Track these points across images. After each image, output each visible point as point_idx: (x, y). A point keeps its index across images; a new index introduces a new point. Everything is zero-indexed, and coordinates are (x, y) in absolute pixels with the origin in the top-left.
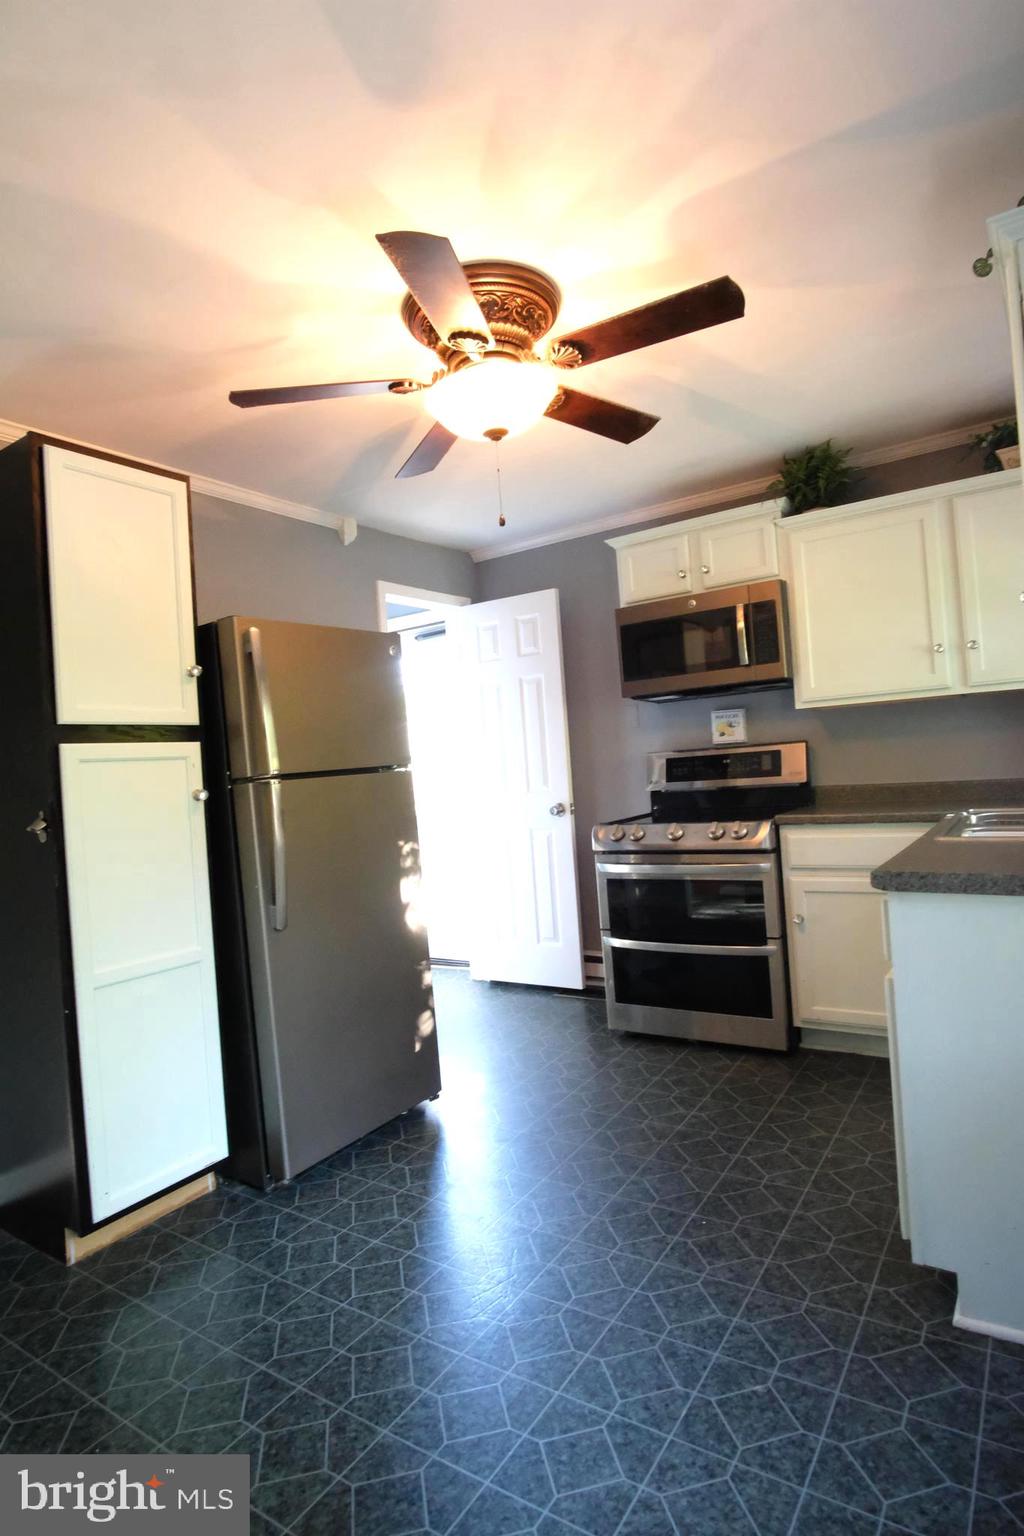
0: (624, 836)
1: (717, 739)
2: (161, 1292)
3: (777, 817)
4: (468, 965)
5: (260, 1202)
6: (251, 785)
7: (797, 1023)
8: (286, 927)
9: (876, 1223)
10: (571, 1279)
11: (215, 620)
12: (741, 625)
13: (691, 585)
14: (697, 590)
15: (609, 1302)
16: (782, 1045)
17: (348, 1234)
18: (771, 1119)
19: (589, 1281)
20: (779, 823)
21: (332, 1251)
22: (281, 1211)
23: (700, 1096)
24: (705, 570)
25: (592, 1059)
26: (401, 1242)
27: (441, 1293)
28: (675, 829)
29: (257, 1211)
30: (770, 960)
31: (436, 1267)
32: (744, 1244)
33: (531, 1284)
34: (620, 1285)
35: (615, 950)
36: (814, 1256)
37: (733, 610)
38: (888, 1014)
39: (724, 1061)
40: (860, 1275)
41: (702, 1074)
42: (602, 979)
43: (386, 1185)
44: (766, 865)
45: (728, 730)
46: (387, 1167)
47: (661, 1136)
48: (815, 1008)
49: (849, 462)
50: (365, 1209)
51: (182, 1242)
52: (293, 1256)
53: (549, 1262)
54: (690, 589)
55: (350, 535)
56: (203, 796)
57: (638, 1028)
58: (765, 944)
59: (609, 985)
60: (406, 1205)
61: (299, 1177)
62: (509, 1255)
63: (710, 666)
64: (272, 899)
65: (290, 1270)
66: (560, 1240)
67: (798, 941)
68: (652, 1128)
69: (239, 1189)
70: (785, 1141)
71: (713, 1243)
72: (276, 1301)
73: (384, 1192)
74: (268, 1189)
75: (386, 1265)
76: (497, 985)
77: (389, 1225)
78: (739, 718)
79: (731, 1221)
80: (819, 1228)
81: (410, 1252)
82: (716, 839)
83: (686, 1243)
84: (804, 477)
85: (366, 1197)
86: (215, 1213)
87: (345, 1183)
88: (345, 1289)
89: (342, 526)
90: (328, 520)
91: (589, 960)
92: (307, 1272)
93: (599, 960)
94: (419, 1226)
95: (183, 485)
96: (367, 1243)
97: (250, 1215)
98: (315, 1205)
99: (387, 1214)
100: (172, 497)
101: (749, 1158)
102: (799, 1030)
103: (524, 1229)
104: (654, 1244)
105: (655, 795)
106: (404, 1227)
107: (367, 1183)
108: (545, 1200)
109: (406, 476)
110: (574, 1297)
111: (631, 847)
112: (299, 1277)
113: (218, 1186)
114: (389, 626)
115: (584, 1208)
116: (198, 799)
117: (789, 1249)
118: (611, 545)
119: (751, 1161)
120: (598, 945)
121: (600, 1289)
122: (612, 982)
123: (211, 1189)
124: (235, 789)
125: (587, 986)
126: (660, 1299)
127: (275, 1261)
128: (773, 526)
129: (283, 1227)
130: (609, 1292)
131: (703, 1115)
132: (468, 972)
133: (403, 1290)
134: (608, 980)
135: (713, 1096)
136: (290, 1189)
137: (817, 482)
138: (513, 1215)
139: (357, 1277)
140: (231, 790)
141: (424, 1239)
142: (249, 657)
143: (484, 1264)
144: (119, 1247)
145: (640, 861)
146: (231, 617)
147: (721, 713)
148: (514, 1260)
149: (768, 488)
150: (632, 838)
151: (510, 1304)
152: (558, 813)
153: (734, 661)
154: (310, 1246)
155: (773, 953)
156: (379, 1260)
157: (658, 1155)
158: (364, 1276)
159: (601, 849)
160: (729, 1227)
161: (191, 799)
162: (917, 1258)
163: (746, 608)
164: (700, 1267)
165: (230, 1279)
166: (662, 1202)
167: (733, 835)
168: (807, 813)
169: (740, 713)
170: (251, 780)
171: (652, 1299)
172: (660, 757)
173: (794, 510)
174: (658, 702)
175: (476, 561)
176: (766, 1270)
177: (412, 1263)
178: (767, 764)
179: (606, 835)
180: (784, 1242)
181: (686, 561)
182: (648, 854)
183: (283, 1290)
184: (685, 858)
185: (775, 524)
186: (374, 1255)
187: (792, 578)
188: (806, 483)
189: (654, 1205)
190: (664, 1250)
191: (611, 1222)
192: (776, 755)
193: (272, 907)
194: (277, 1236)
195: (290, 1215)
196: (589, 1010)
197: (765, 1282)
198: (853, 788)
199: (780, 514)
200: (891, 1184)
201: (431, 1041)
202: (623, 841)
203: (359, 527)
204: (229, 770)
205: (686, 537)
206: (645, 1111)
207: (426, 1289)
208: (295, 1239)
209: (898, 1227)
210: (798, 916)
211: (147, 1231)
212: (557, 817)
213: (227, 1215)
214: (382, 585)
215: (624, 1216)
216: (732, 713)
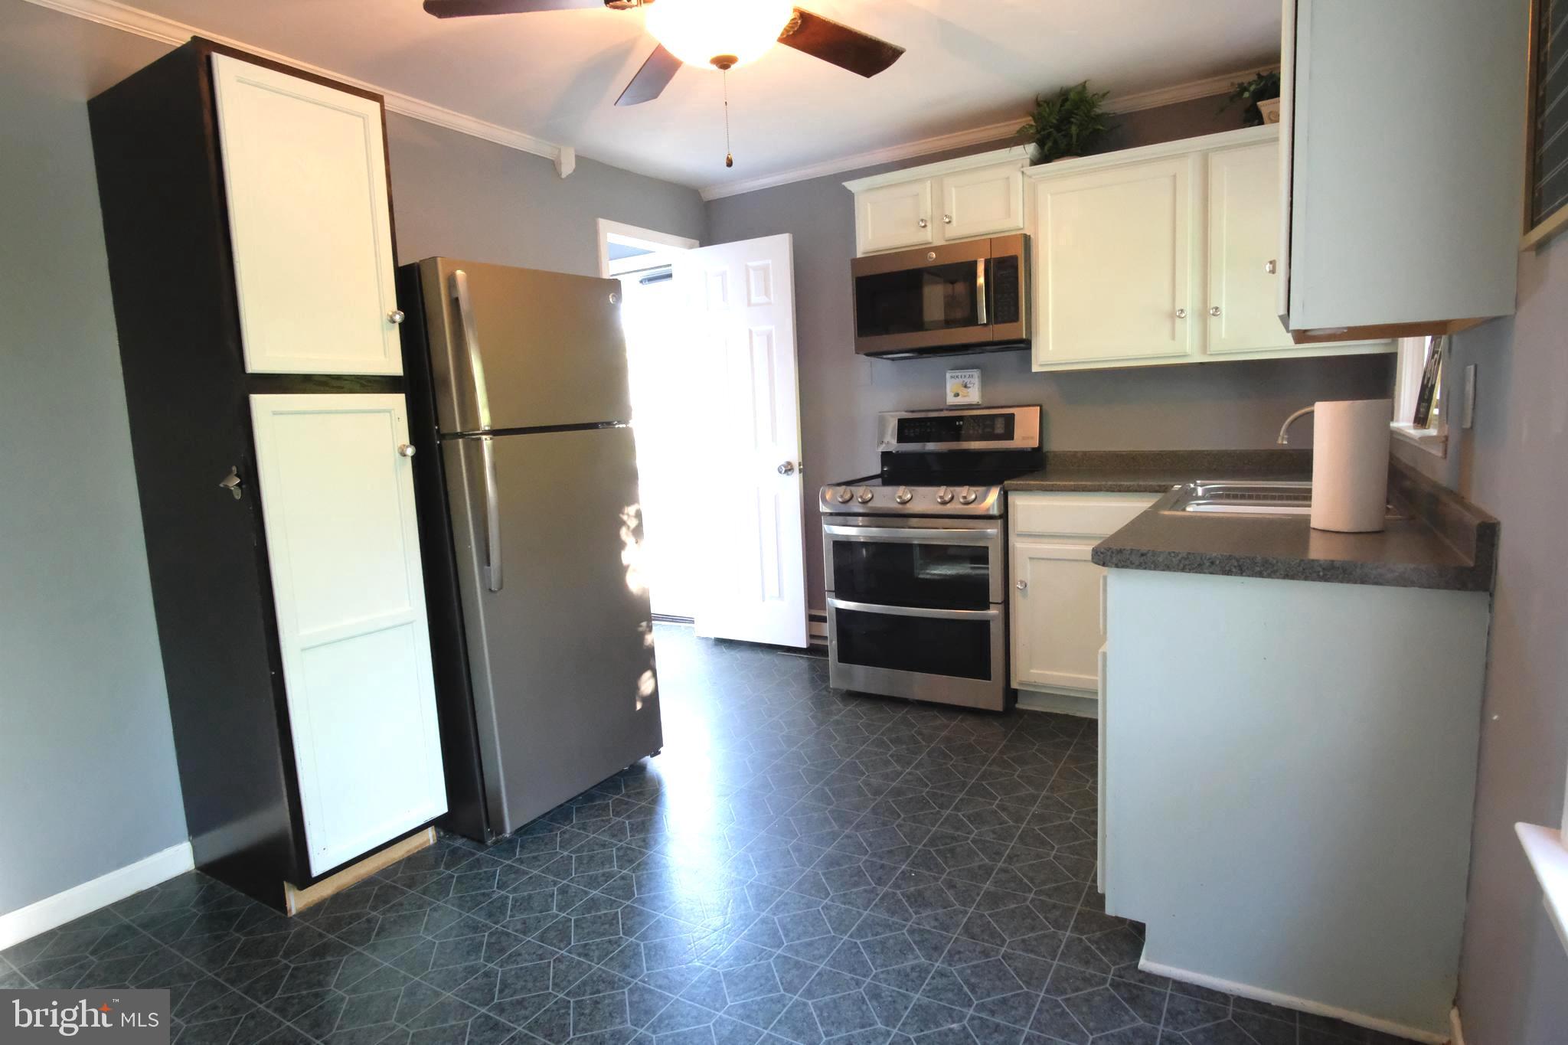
0: (852, 497)
1: (951, 400)
2: (384, 941)
3: (1006, 482)
4: (693, 622)
5: (480, 854)
6: (460, 441)
7: (1014, 685)
8: (501, 588)
9: (1074, 876)
10: (784, 928)
11: (418, 261)
12: (981, 280)
13: (932, 236)
14: (939, 242)
15: (818, 949)
16: (998, 706)
17: (568, 885)
18: (983, 777)
19: (801, 929)
20: (1007, 489)
21: (552, 901)
22: (502, 863)
23: (916, 754)
24: (947, 220)
25: (813, 717)
26: (620, 892)
27: (658, 940)
28: (903, 492)
29: (478, 863)
30: (992, 624)
31: (654, 916)
32: (950, 895)
33: (746, 931)
34: (830, 932)
35: (838, 610)
36: (1015, 906)
37: (974, 264)
38: (1099, 678)
39: (941, 720)
40: (1057, 925)
41: (920, 733)
42: (825, 638)
43: (606, 838)
44: (993, 530)
45: (962, 391)
46: (609, 821)
47: (877, 792)
48: (1032, 671)
49: (1105, 107)
50: (585, 862)
51: (403, 893)
52: (514, 906)
53: (763, 911)
54: (930, 240)
55: (568, 167)
56: (410, 451)
57: (859, 686)
58: (988, 608)
59: (832, 645)
60: (626, 858)
61: (520, 831)
62: (725, 904)
63: (949, 323)
64: (486, 559)
65: (511, 921)
66: (775, 891)
67: (1021, 607)
68: (868, 784)
69: (459, 842)
70: (995, 798)
71: (920, 893)
72: (497, 949)
73: (604, 846)
74: (489, 842)
75: (605, 914)
76: (722, 642)
77: (608, 876)
78: (974, 378)
79: (939, 873)
80: (1021, 880)
81: (628, 903)
82: (944, 503)
83: (895, 894)
84: (1055, 121)
85: (586, 849)
86: (437, 864)
87: (566, 836)
88: (564, 937)
89: (559, 156)
90: (544, 149)
91: (812, 619)
92: (528, 921)
93: (823, 619)
94: (638, 877)
95: (376, 105)
96: (586, 893)
97: (471, 867)
98: (535, 858)
99: (608, 866)
100: (363, 118)
101: (959, 814)
102: (1016, 691)
103: (740, 880)
104: (864, 895)
105: (886, 457)
106: (623, 878)
107: (587, 836)
108: (761, 852)
109: (628, 104)
110: (786, 944)
111: (861, 510)
112: (519, 926)
113: (439, 839)
114: (610, 269)
115: (798, 860)
116: (404, 455)
117: (993, 899)
118: (849, 188)
119: (962, 817)
120: (822, 605)
121: (810, 937)
122: (835, 642)
123: (432, 842)
124: (443, 444)
125: (811, 644)
126: (867, 945)
127: (496, 910)
128: (1020, 175)
129: (504, 879)
130: (819, 939)
131: (918, 772)
132: (693, 628)
133: (621, 938)
134: (831, 641)
135: (929, 754)
136: (510, 841)
137: (1070, 128)
138: (729, 867)
139: (576, 926)
140: (440, 445)
141: (643, 889)
142: (455, 303)
143: (700, 914)
144: (340, 899)
145: (866, 524)
146: (434, 259)
147: (958, 373)
148: (729, 909)
149: (1018, 132)
150: (860, 500)
151: (725, 950)
152: (786, 471)
153: (972, 320)
154: (530, 897)
155: (994, 616)
156: (598, 910)
157: (874, 811)
158: (584, 925)
159: (828, 511)
160: (936, 879)
161: (398, 455)
162: (1110, 910)
163: (987, 263)
164: (907, 915)
165: (451, 928)
166: (874, 855)
167: (962, 500)
168: (1037, 480)
169: (976, 373)
170: (461, 435)
171: (860, 946)
172: (892, 416)
173: (1045, 157)
174: (893, 359)
175: (705, 200)
176: (969, 918)
177: (631, 913)
178: (999, 429)
179: (834, 496)
180: (988, 893)
181: (927, 208)
182: (878, 517)
183: (503, 938)
184: (914, 521)
185: (1023, 172)
186: (593, 905)
187: (1036, 233)
188: (1058, 129)
189: (866, 857)
190: (874, 900)
191: (824, 874)
192: (1010, 419)
193: (486, 567)
194: (497, 888)
195: (511, 866)
196: (812, 669)
197: (967, 929)
198: (1085, 453)
199: (1028, 161)
200: (1093, 839)
201: (653, 700)
202: (851, 503)
203: (577, 157)
204: (437, 424)
205: (928, 184)
206: (862, 768)
207: (644, 937)
208: (515, 890)
209: (1095, 881)
210: (1021, 582)
211: (368, 882)
212: (785, 475)
213: (447, 867)
214: (603, 223)
215: (837, 868)
216: (967, 373)
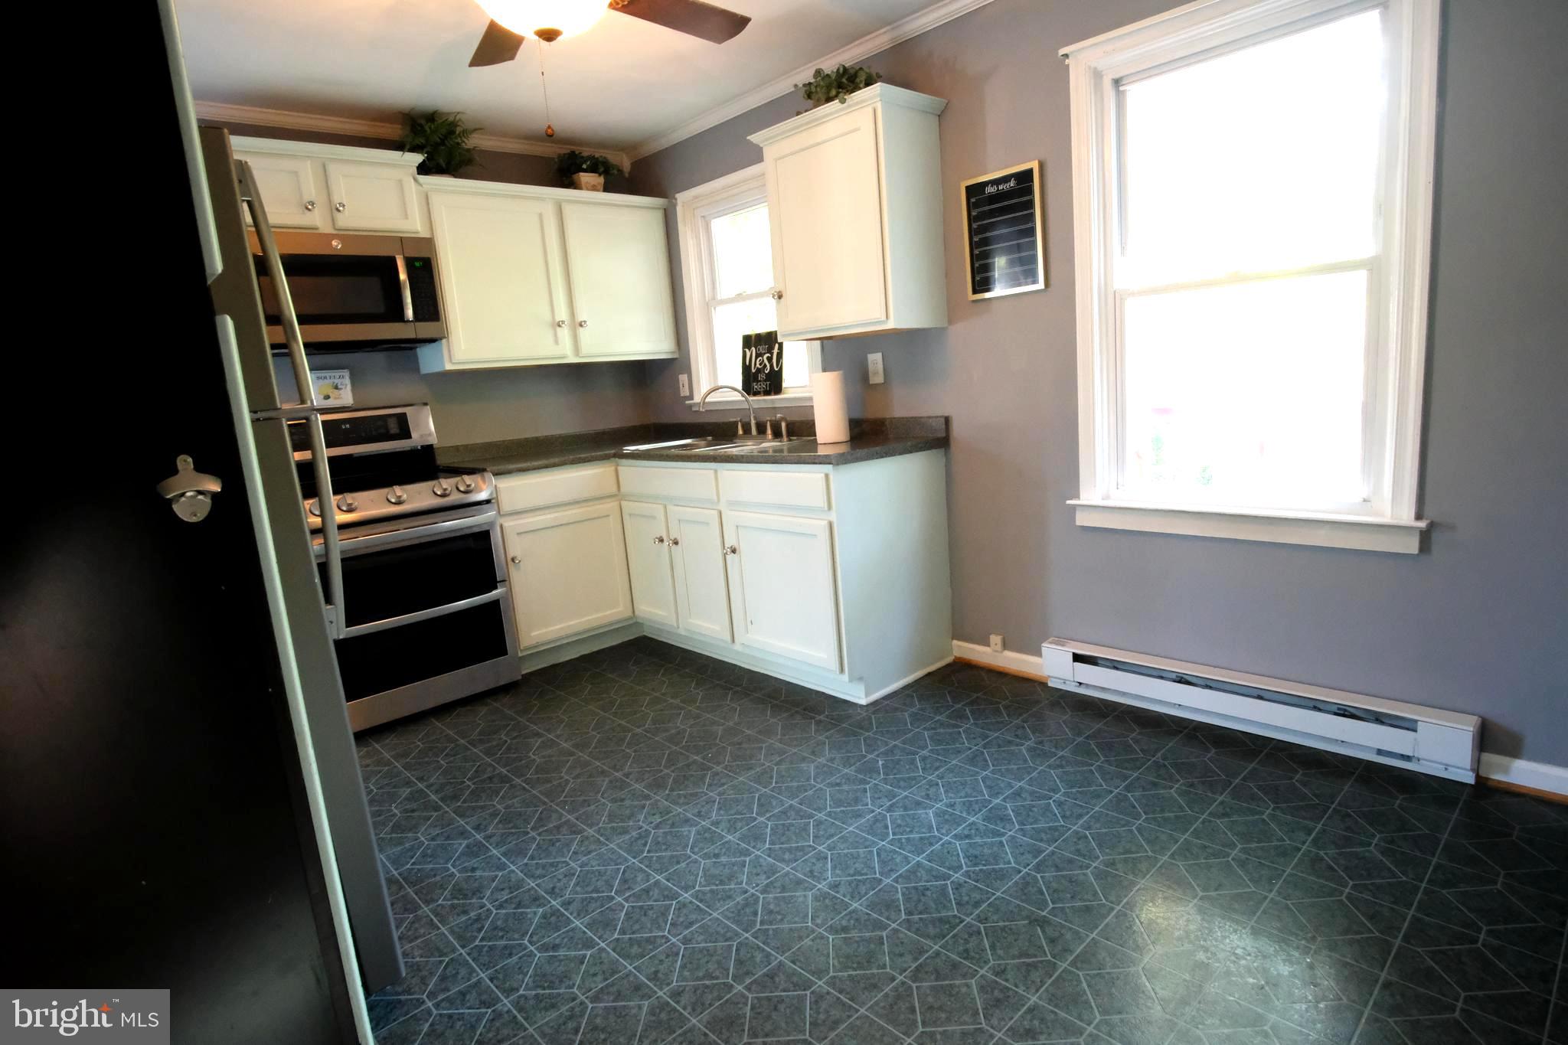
1: (319, 403)
7: (519, 653)
12: (403, 277)
13: (324, 221)
24: (339, 207)
30: (501, 603)
44: (493, 513)
45: (333, 393)
48: (533, 634)
58: (496, 588)
67: (516, 581)
78: (345, 378)
82: (444, 496)
128: (409, 180)
147: (327, 373)
150: (343, 510)
153: (398, 315)
155: (503, 594)
167: (462, 489)
169: (346, 373)
178: (391, 428)
181: (311, 190)
182: (364, 525)
185: (413, 178)
192: (402, 419)
199: (415, 169)
205: (307, 164)
210: (514, 558)
216: (337, 373)
